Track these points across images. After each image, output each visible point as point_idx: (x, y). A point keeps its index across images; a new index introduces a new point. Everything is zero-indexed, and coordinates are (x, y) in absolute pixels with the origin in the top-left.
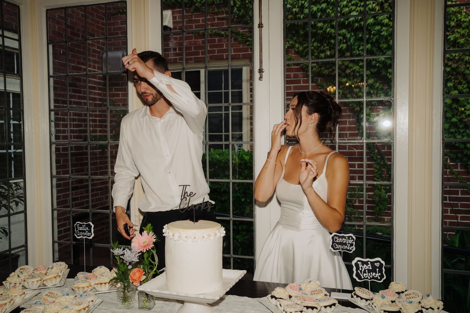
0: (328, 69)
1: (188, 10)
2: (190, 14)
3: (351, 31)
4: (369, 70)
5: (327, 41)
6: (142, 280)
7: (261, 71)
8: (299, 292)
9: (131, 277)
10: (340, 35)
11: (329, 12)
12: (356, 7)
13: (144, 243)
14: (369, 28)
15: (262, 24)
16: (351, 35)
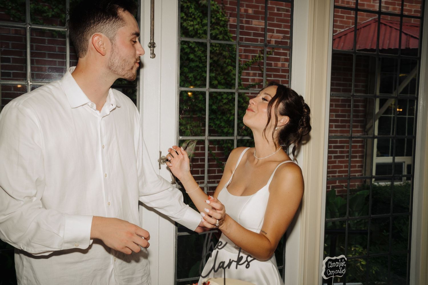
7: (152, 45)
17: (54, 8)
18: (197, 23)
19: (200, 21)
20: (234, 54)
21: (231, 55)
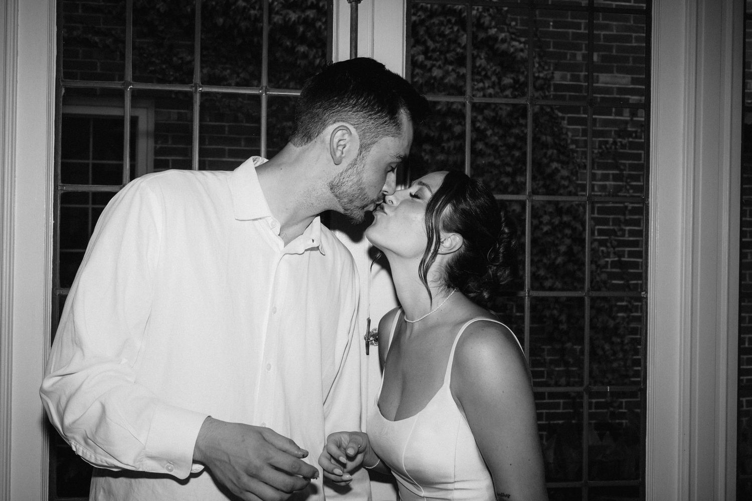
17: (240, 71)
18: (490, 85)
19: (497, 80)
20: (564, 139)
21: (557, 141)
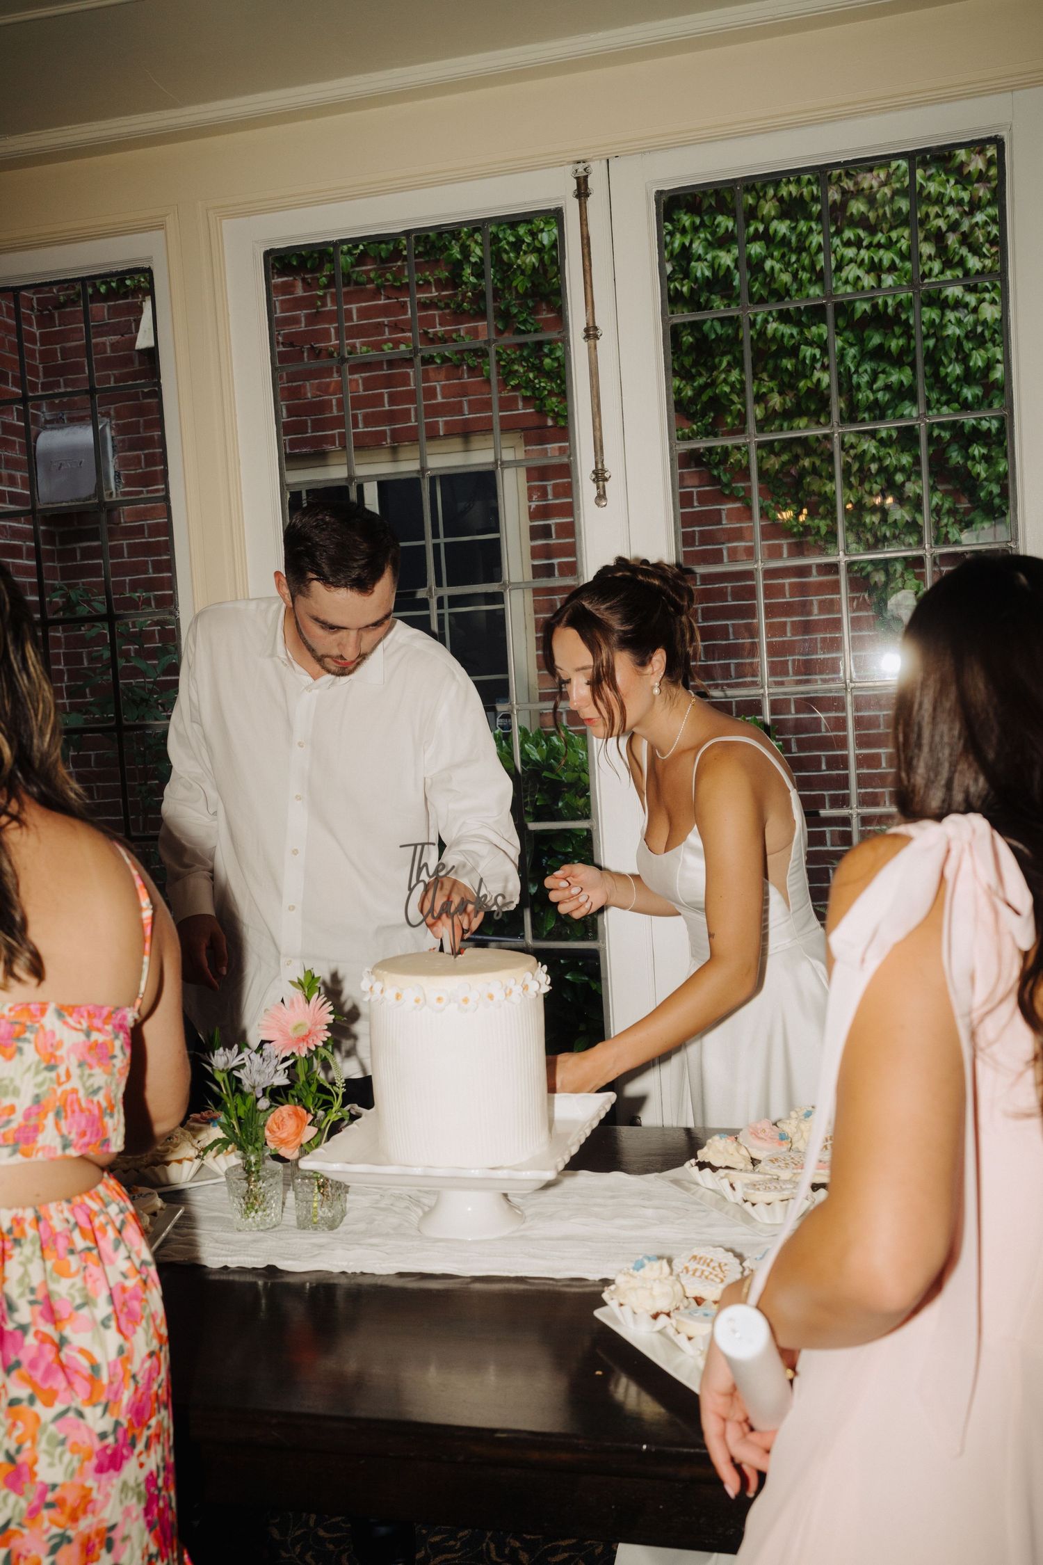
0: (777, 455)
1: (312, 279)
2: (320, 293)
3: (845, 329)
4: (909, 451)
5: (771, 365)
6: (305, 1141)
7: (600, 476)
8: (780, 1145)
9: (271, 1131)
10: (810, 343)
11: (772, 268)
12: (859, 250)
13: (296, 1028)
14: (903, 317)
15: (596, 328)
16: (846, 341)
